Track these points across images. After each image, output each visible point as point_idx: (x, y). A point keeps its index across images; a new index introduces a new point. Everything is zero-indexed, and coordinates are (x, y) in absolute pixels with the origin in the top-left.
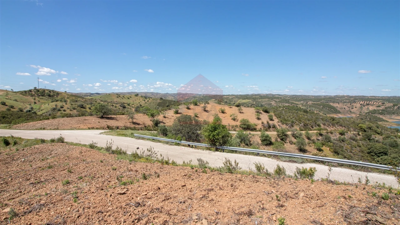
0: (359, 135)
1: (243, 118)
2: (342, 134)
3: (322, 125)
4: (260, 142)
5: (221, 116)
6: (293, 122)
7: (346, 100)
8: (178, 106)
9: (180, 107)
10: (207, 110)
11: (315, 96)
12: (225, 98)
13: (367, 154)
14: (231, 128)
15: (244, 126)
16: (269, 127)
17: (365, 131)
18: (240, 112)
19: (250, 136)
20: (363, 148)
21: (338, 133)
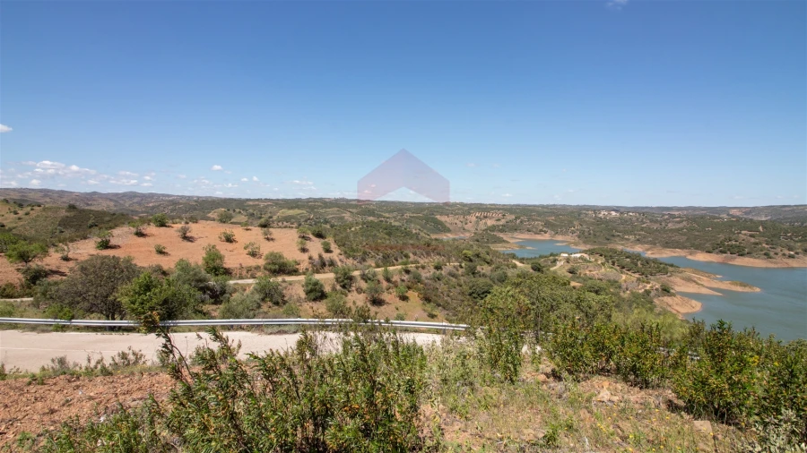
0: (462, 267)
1: (271, 250)
2: (438, 268)
3: (411, 255)
4: (303, 295)
5: (223, 248)
6: (365, 253)
7: (459, 209)
8: (111, 228)
9: (116, 232)
10: (191, 237)
11: (415, 203)
12: (250, 206)
13: (468, 297)
14: (244, 273)
15: (273, 267)
16: (323, 265)
17: (471, 260)
18: (268, 239)
19: (284, 285)
20: (465, 288)
21: (432, 267)
